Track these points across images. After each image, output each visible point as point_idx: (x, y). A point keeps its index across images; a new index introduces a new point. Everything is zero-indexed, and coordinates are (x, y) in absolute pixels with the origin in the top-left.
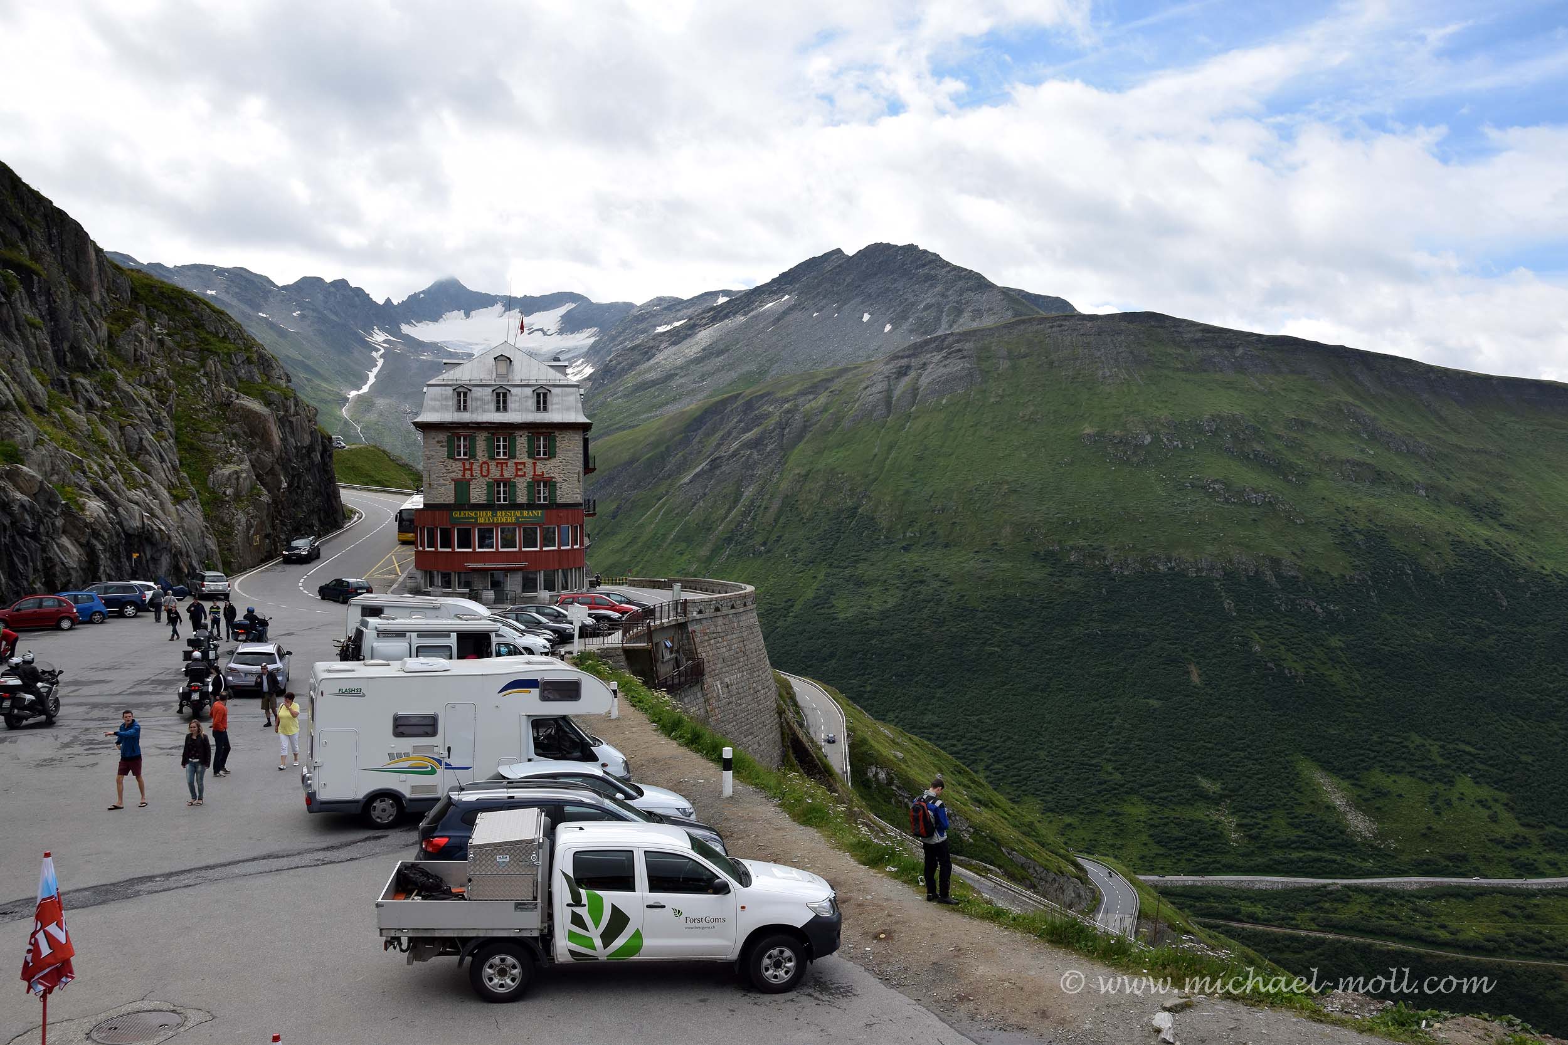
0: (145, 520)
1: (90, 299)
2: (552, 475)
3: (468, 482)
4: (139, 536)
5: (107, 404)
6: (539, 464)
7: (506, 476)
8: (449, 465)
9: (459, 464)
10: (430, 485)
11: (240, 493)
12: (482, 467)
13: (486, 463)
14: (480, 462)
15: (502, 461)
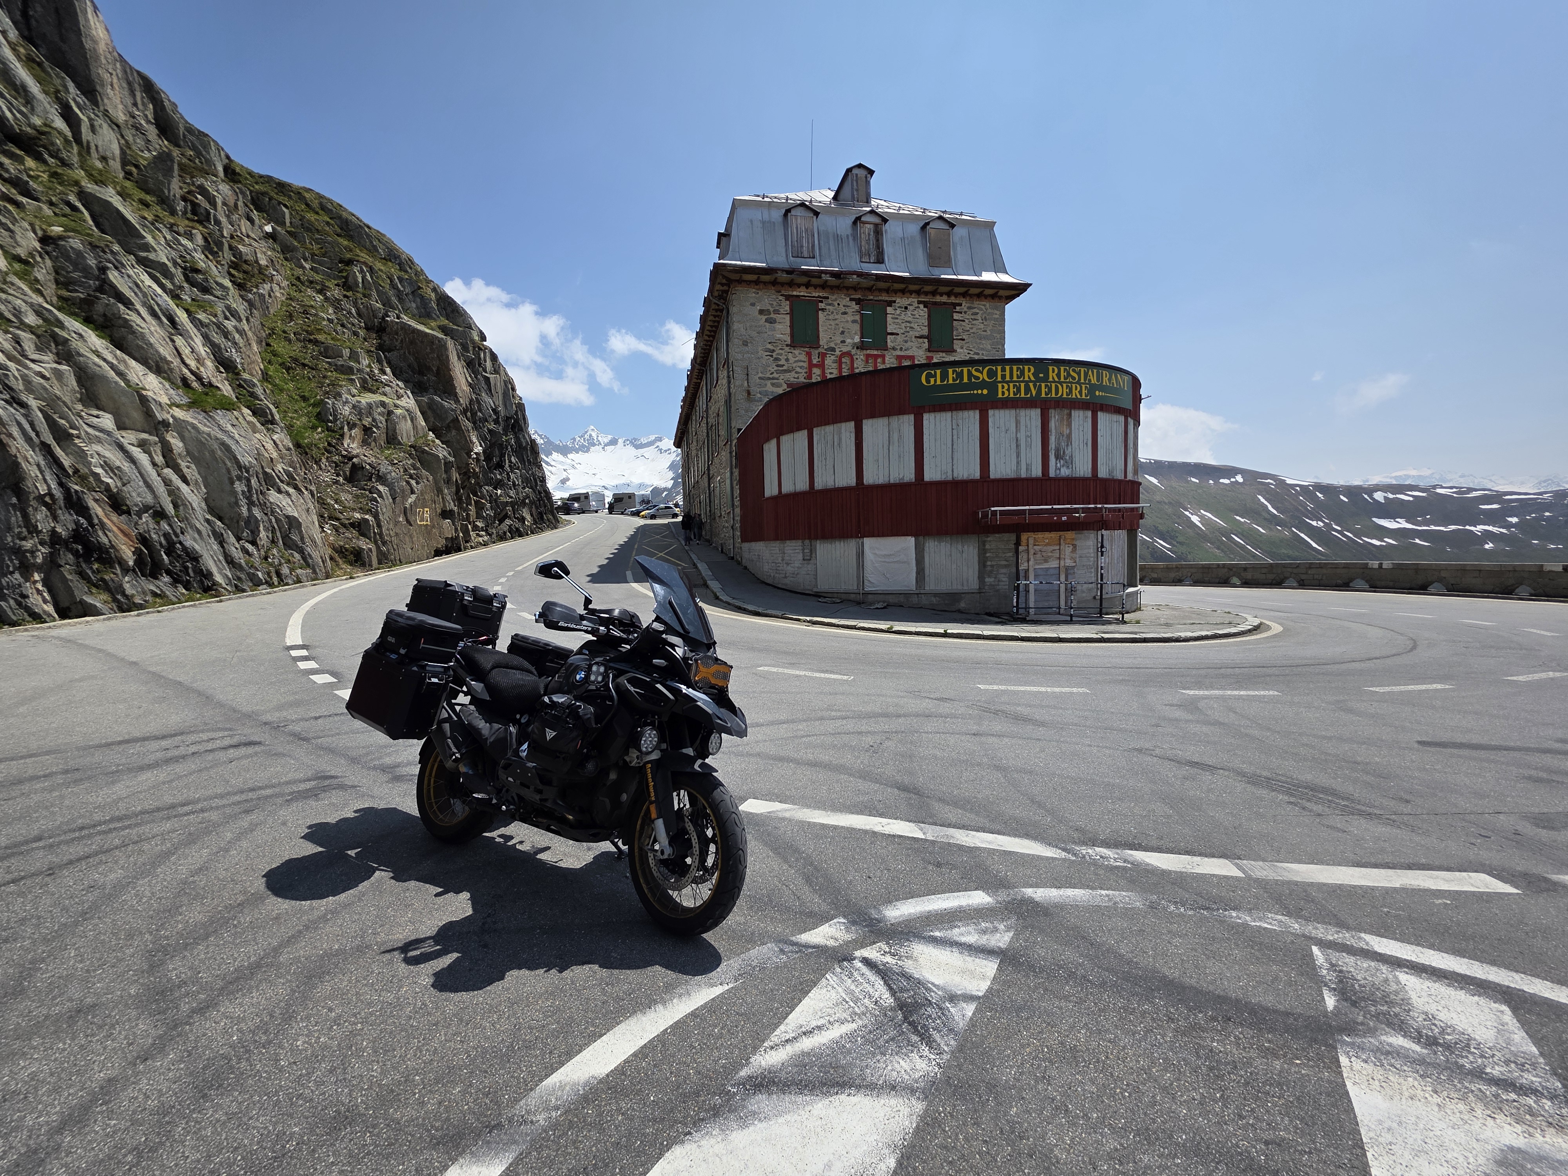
8: (783, 358)
9: (800, 355)
10: (749, 393)
11: (392, 439)
12: (840, 363)
13: (848, 354)
14: (838, 353)
15: (875, 352)
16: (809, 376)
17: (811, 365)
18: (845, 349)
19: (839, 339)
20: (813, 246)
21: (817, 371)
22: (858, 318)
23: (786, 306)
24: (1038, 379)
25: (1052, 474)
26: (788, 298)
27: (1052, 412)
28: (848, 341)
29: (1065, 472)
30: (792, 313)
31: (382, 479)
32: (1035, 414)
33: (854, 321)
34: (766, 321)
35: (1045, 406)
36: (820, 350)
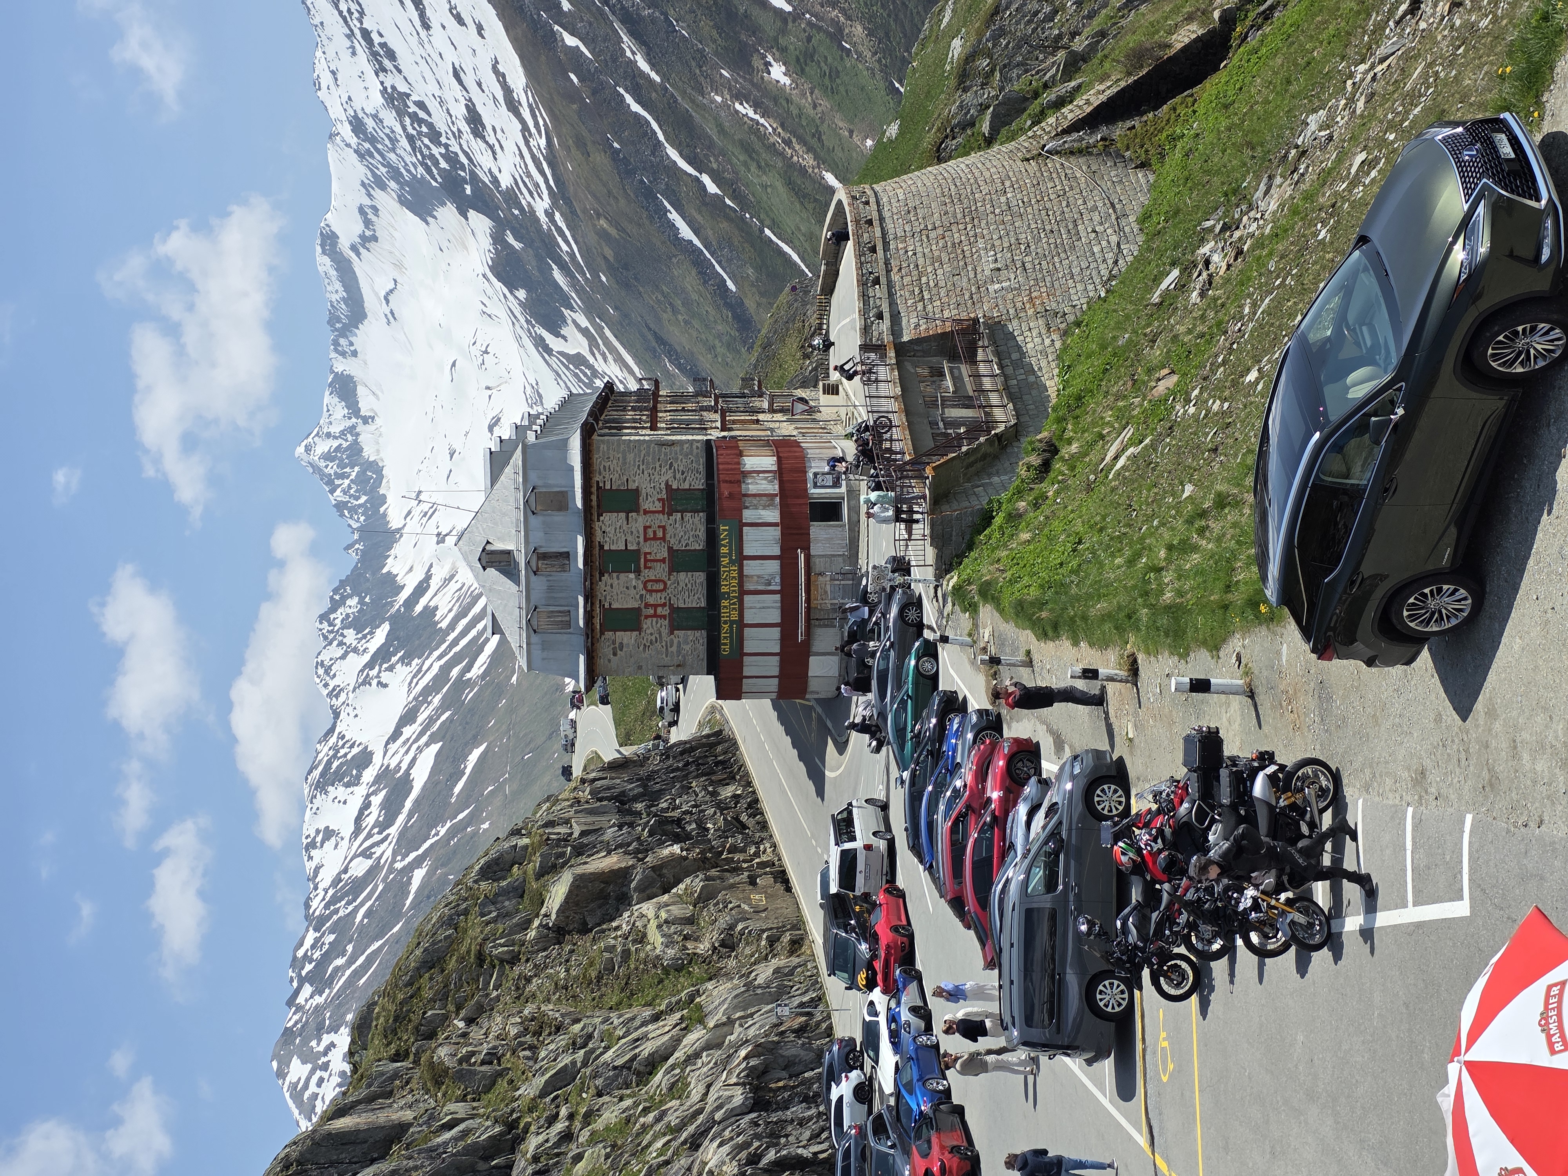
0: (734, 1080)
1: (410, 1125)
2: (663, 486)
3: (674, 610)
4: (755, 1089)
5: (564, 1112)
6: (646, 505)
7: (666, 555)
8: (650, 637)
9: (647, 624)
10: (678, 666)
11: (690, 921)
12: (651, 591)
13: (645, 584)
14: (644, 592)
15: (642, 560)
16: (664, 617)
17: (655, 615)
18: (641, 586)
19: (632, 592)
20: (560, 612)
21: (659, 610)
22: (615, 575)
23: (609, 634)
24: (728, 598)
25: (779, 588)
26: (602, 633)
27: (745, 588)
28: (634, 583)
29: (778, 580)
30: (615, 631)
31: (732, 927)
32: (747, 598)
33: (618, 578)
34: (621, 650)
35: (743, 592)
36: (643, 606)
